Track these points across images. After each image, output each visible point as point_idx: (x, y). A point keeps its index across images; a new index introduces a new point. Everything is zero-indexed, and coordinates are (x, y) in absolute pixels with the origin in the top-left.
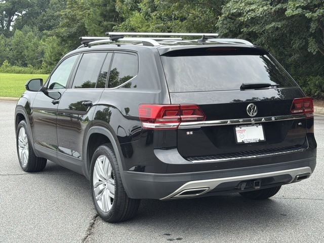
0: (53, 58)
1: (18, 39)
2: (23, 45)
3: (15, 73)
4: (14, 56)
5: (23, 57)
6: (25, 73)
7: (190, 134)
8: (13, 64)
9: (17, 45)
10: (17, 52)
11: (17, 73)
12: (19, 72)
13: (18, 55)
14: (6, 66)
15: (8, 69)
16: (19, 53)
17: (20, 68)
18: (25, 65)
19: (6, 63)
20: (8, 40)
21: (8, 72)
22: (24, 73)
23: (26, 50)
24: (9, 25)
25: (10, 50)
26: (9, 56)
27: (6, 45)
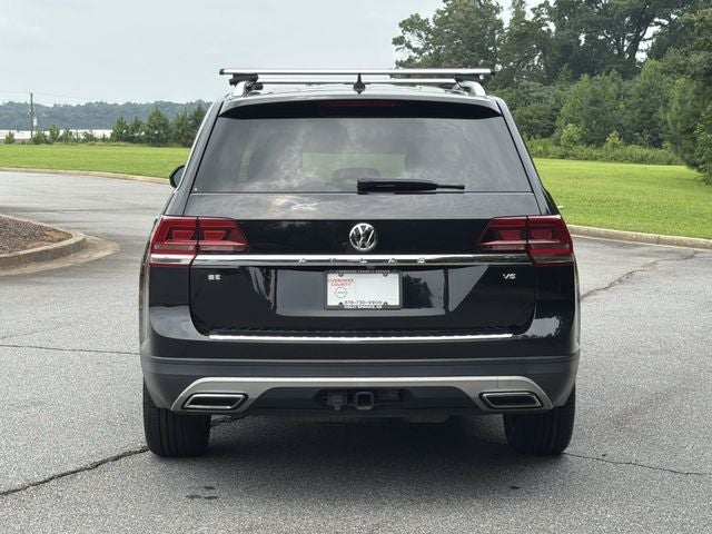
0: (679, 125)
1: (648, 82)
2: (656, 96)
3: (631, 162)
4: (634, 121)
5: (653, 124)
6: (654, 163)
7: (215, 280)
8: (629, 141)
9: (643, 96)
10: (643, 112)
11: (636, 162)
12: (642, 160)
13: (644, 119)
14: (614, 145)
15: (618, 152)
16: (645, 115)
17: (645, 151)
18: (657, 143)
19: (613, 138)
20: (626, 84)
21: (615, 159)
22: (654, 161)
23: (661, 107)
24: (634, 49)
25: (627, 109)
26: (622, 121)
27: (619, 96)
